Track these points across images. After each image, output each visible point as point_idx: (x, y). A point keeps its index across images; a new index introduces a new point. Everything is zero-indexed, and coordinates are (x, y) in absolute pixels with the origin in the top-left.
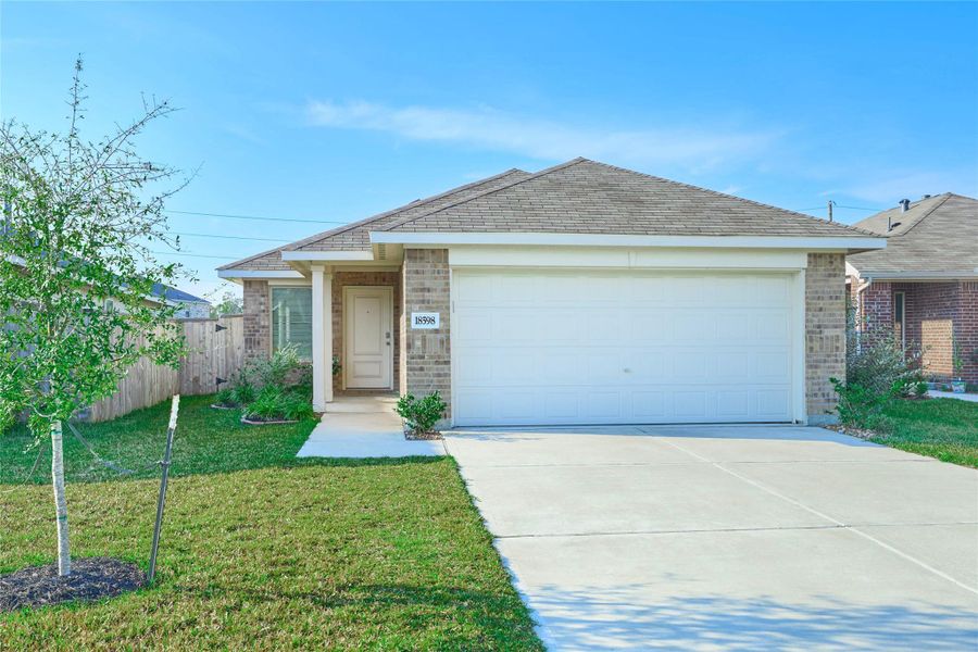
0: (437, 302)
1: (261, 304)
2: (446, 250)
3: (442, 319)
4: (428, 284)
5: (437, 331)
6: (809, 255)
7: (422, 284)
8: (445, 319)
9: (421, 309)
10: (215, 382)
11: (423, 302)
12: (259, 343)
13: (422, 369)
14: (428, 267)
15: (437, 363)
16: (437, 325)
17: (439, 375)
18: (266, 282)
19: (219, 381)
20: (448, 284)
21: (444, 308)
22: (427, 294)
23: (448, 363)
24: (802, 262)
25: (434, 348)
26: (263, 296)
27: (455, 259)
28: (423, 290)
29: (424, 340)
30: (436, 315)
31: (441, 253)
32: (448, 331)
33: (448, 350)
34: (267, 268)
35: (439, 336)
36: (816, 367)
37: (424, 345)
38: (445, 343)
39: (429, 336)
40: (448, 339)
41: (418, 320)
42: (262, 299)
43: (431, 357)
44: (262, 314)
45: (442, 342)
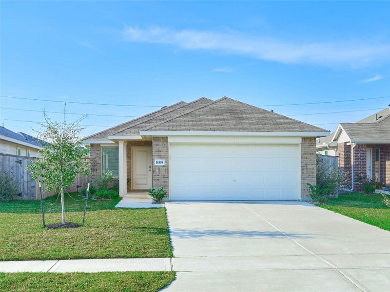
0: (164, 156)
1: (97, 154)
2: (167, 137)
3: (166, 162)
4: (160, 149)
5: (164, 166)
6: (302, 138)
7: (159, 149)
8: (167, 162)
9: (158, 158)
10: (76, 187)
11: (159, 156)
12: (96, 170)
13: (158, 180)
14: (161, 143)
15: (164, 177)
16: (164, 164)
17: (164, 182)
18: (100, 145)
19: (78, 187)
20: (168, 149)
21: (167, 158)
22: (160, 153)
23: (168, 177)
24: (300, 141)
25: (163, 172)
26: (98, 151)
27: (170, 140)
28: (159, 151)
29: (159, 169)
30: (164, 160)
31: (165, 138)
32: (168, 166)
33: (168, 173)
34: (100, 139)
35: (165, 168)
36: (305, 180)
37: (159, 171)
38: (167, 170)
39: (161, 168)
40: (168, 169)
41: (157, 162)
42: (98, 152)
43: (162, 175)
44: (98, 158)
45: (166, 170)
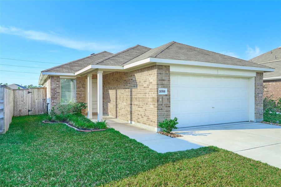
0: (167, 85)
1: (57, 84)
2: (169, 66)
3: (168, 91)
4: (164, 78)
5: (166, 95)
6: (256, 73)
7: (162, 78)
8: (169, 91)
9: (161, 87)
10: (27, 111)
11: (162, 84)
12: (56, 98)
13: (162, 109)
14: (164, 72)
15: (166, 107)
16: (166, 93)
17: (167, 111)
18: (59, 77)
19: (29, 111)
20: (170, 78)
21: (168, 87)
22: (163, 82)
23: (169, 107)
24: (254, 75)
25: (165, 101)
26: (58, 82)
27: (172, 69)
28: (162, 80)
29: (162, 98)
30: (166, 90)
31: (167, 67)
32: (170, 95)
33: (170, 102)
34: (60, 72)
35: (167, 97)
36: (258, 105)
37: (162, 100)
38: (169, 99)
39: (164, 97)
40: (170, 98)
41: (160, 91)
43: (165, 105)
44: (57, 88)
45: (168, 99)
